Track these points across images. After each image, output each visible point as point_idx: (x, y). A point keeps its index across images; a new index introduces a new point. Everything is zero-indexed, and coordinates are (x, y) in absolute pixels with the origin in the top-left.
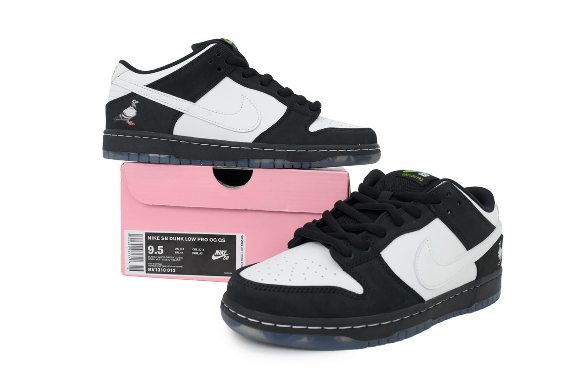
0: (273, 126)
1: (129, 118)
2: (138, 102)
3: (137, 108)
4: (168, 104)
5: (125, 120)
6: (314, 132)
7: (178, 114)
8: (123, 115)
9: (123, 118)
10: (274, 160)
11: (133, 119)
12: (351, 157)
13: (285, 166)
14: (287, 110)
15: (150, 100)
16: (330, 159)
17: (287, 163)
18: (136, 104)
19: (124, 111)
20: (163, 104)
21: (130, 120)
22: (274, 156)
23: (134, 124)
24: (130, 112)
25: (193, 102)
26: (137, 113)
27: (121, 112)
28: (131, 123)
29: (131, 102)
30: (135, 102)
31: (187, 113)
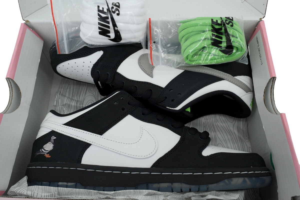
0: (169, 152)
1: (47, 152)
2: (55, 138)
3: (55, 143)
4: (79, 137)
5: (43, 153)
6: (207, 156)
7: (88, 145)
8: (43, 150)
9: (43, 152)
10: (172, 184)
11: (50, 153)
12: (247, 179)
13: (183, 190)
14: (181, 138)
15: (65, 135)
16: (226, 181)
17: (185, 186)
18: (54, 140)
19: (44, 146)
20: (75, 137)
21: (47, 154)
22: (172, 180)
23: (50, 156)
24: (49, 147)
25: (100, 135)
26: (54, 147)
27: (42, 147)
28: (48, 156)
29: (51, 138)
30: (54, 138)
31: (95, 144)
